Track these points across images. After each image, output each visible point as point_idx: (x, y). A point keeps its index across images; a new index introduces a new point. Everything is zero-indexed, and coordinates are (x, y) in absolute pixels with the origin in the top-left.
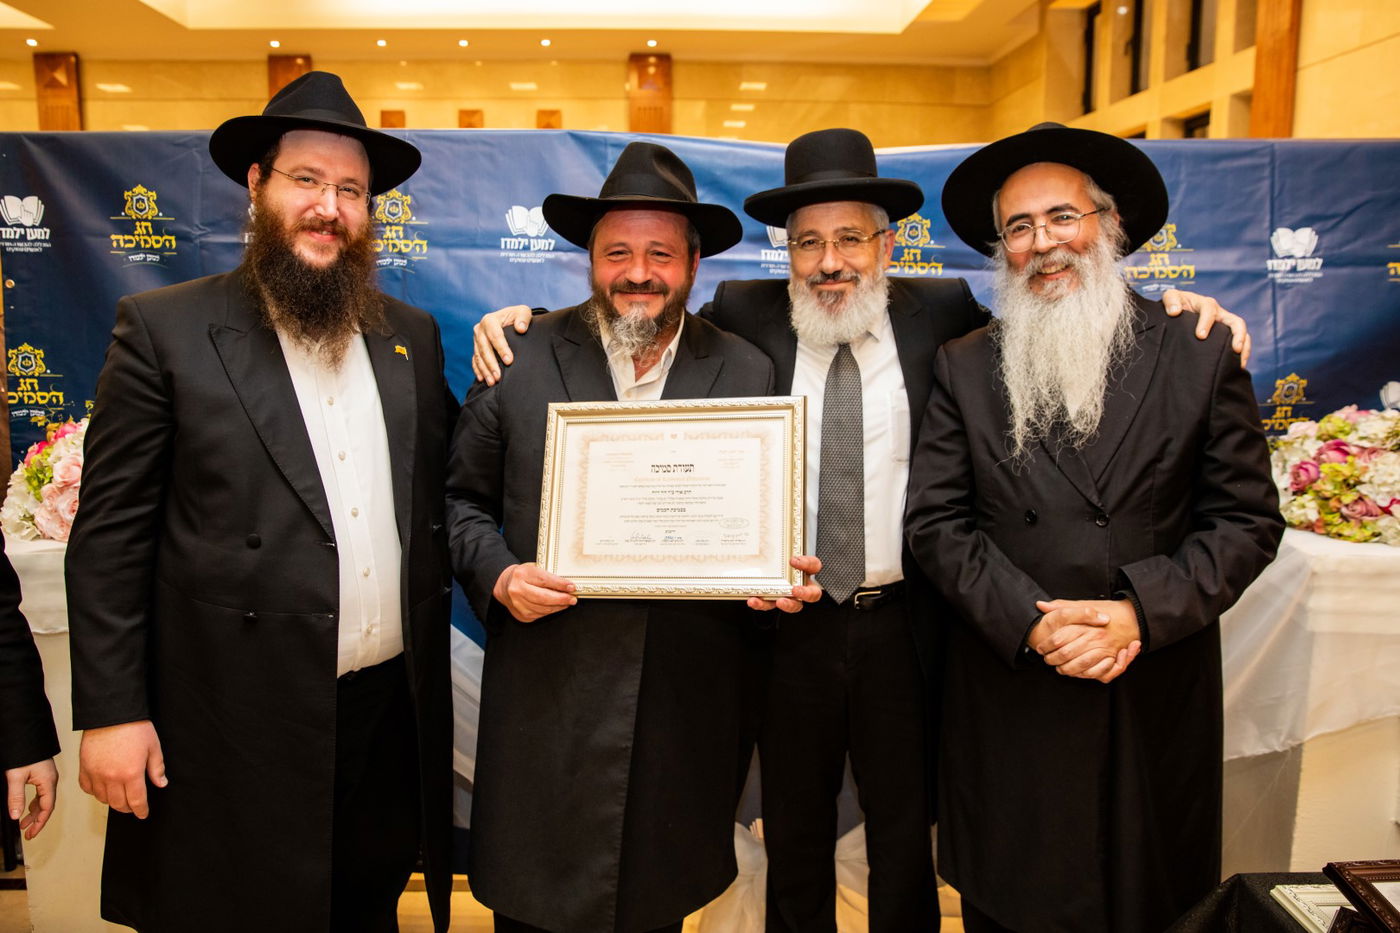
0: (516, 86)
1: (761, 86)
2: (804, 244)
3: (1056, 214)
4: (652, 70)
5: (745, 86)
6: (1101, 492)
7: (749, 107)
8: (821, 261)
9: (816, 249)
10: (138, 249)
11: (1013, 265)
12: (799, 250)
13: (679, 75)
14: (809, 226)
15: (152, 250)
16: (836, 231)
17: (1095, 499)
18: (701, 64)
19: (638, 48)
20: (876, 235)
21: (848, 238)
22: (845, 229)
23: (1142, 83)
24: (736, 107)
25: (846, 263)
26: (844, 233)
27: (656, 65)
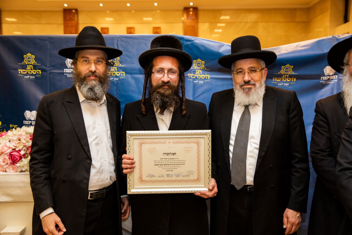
0: (145, 19)
1: (228, 17)
2: (238, 73)
4: (191, 13)
5: (222, 18)
7: (223, 25)
8: (244, 78)
9: (242, 74)
10: (27, 74)
12: (236, 75)
13: (201, 14)
14: (240, 67)
15: (32, 75)
16: (249, 68)
18: (208, 10)
19: (186, 5)
20: (261, 70)
21: (252, 70)
22: (252, 67)
24: (219, 25)
25: (252, 79)
26: (251, 69)
27: (193, 11)
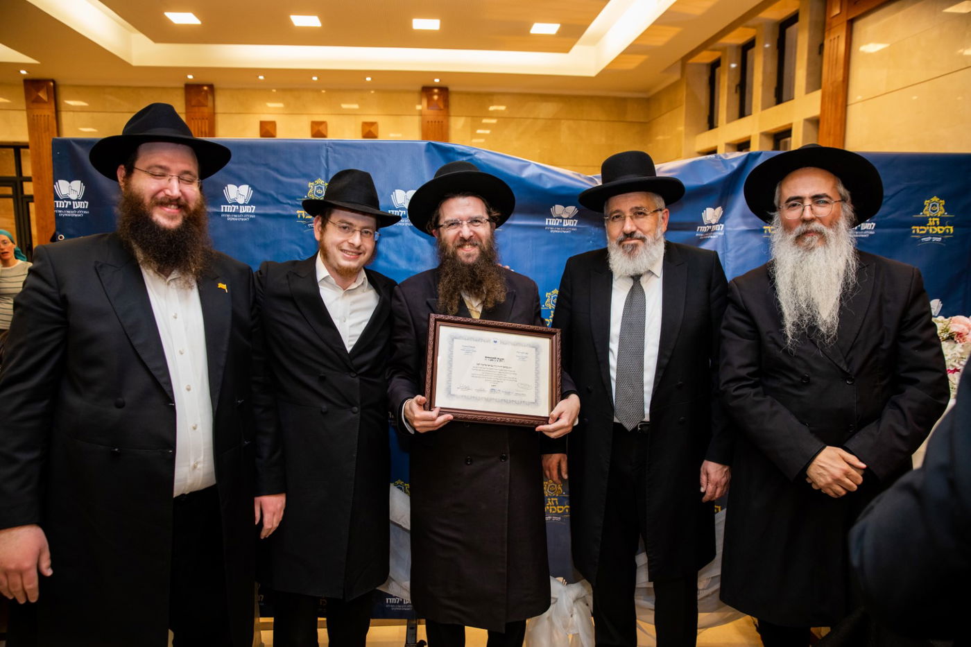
0: (344, 106)
1: (502, 108)
2: (613, 218)
3: (816, 199)
4: (436, 97)
5: (492, 108)
6: (848, 364)
7: (494, 121)
8: (623, 227)
9: (620, 220)
11: (788, 227)
12: (610, 222)
13: (454, 101)
14: (616, 208)
16: (631, 209)
17: (845, 368)
18: (468, 94)
19: (427, 83)
20: (656, 211)
21: (638, 213)
22: (638, 207)
23: (747, 111)
24: (485, 121)
25: (638, 228)
26: (636, 210)
27: (439, 94)
